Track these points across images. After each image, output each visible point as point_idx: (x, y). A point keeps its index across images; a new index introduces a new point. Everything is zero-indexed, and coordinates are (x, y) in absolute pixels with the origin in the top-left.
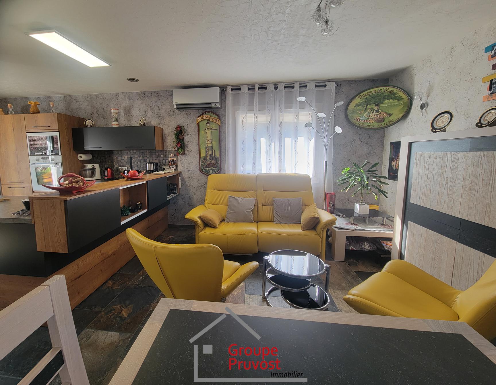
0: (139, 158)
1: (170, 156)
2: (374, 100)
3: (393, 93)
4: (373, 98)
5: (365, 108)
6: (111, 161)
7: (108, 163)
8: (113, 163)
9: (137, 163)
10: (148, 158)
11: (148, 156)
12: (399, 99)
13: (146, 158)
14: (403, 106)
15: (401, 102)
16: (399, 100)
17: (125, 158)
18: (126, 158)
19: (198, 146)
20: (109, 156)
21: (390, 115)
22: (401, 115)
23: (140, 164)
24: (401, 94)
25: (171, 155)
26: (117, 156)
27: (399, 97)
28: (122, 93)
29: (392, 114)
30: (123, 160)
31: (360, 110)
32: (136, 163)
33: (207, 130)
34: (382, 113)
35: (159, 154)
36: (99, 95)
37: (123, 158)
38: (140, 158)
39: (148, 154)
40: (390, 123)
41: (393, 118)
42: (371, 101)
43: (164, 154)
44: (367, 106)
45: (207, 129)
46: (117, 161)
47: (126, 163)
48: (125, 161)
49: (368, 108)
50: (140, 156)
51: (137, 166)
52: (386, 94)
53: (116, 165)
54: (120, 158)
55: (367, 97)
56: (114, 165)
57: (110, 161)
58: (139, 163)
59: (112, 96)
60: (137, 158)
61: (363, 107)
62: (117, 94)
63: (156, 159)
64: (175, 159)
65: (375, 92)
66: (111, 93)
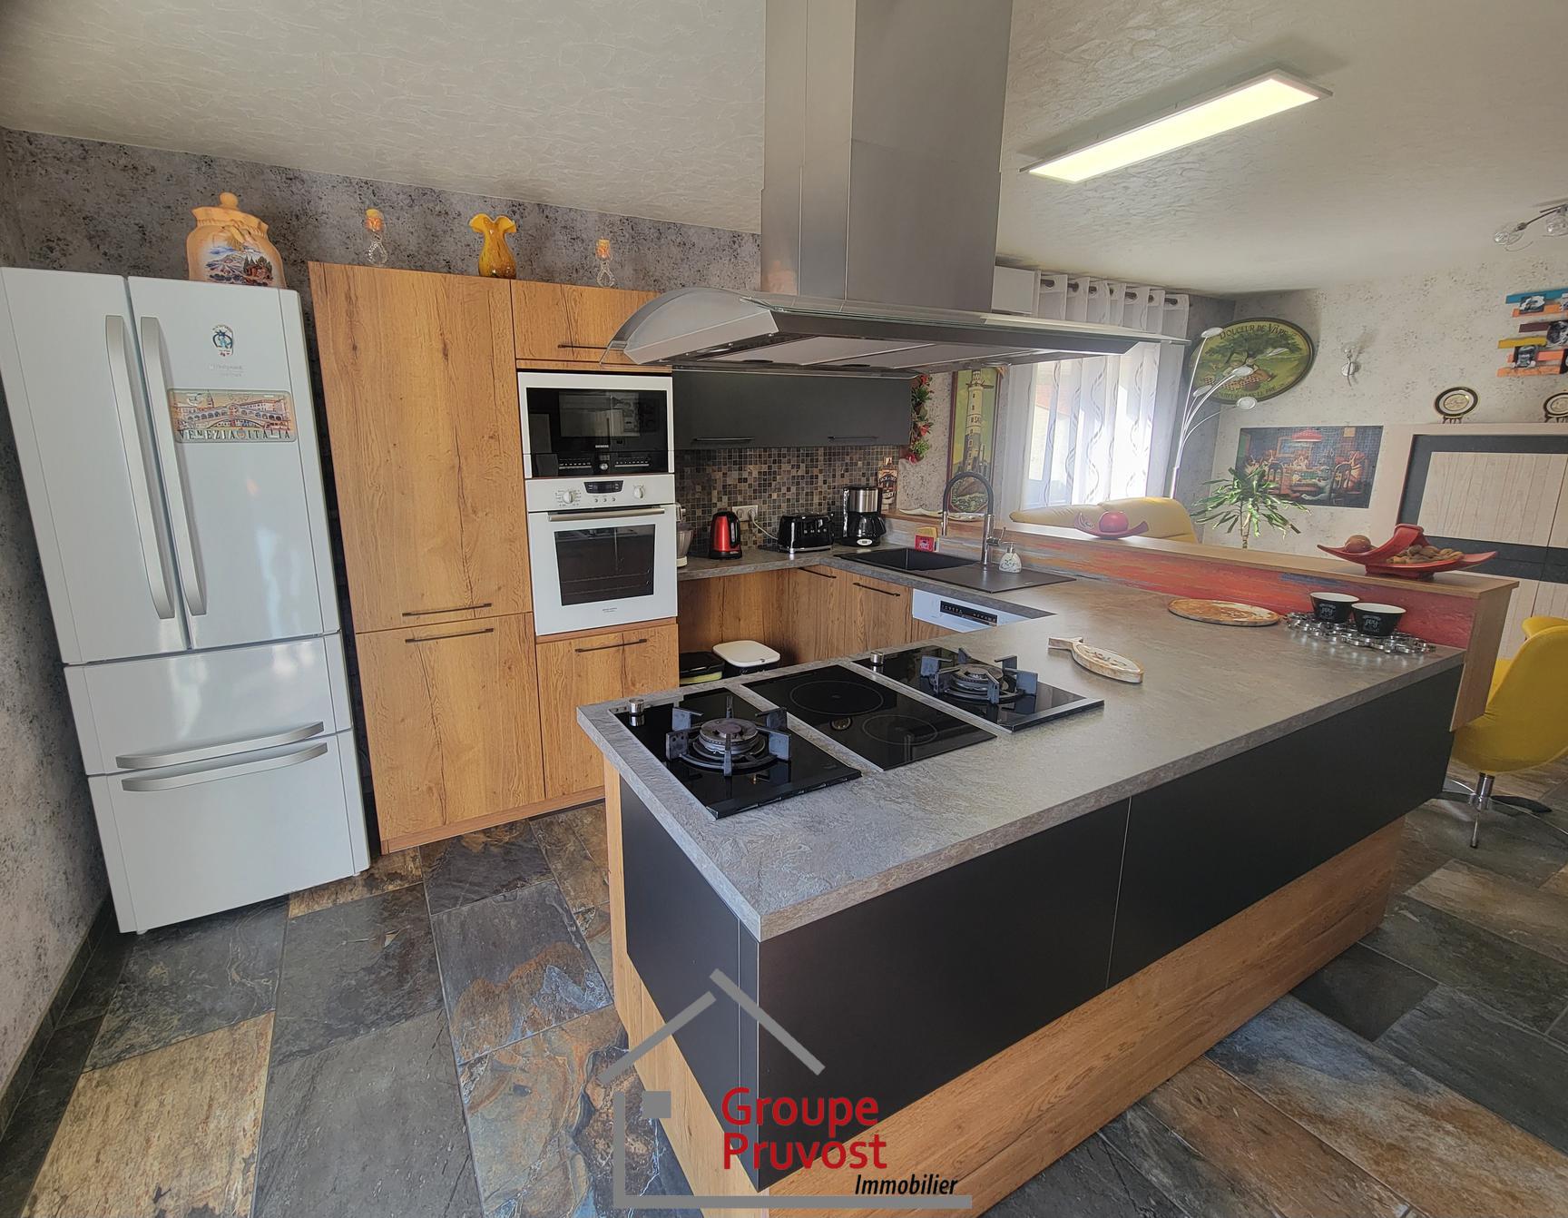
0: (794, 472)
1: (880, 464)
2: (1247, 345)
3: (1284, 336)
4: (1246, 340)
5: (1227, 358)
6: (703, 488)
7: (694, 494)
8: (710, 494)
9: (789, 489)
10: (821, 471)
11: (821, 463)
12: (1294, 349)
13: (816, 471)
14: (1296, 363)
15: (1296, 355)
16: (1292, 351)
17: (750, 473)
18: (755, 474)
19: (947, 435)
20: (698, 471)
21: (1273, 377)
22: (1291, 379)
23: (798, 494)
24: (1299, 340)
25: (883, 460)
26: (724, 469)
27: (1294, 344)
28: (753, 235)
29: (1275, 376)
30: (746, 480)
31: (1215, 362)
32: (784, 490)
33: (974, 387)
34: (1259, 372)
35: (851, 459)
36: (669, 226)
37: (745, 475)
38: (799, 473)
39: (821, 458)
40: (1269, 393)
41: (1276, 384)
42: (1241, 346)
43: (865, 459)
44: (1231, 355)
45: (976, 384)
46: (724, 487)
47: (755, 491)
48: (750, 486)
49: (1232, 359)
50: (798, 467)
51: (789, 500)
52: (1272, 336)
53: (720, 499)
54: (735, 474)
55: (1235, 336)
56: (714, 500)
57: (699, 488)
58: (793, 489)
59: (717, 240)
60: (789, 472)
61: (1224, 356)
62: (736, 238)
63: (843, 476)
64: (895, 474)
65: (1252, 328)
66: (712, 229)
